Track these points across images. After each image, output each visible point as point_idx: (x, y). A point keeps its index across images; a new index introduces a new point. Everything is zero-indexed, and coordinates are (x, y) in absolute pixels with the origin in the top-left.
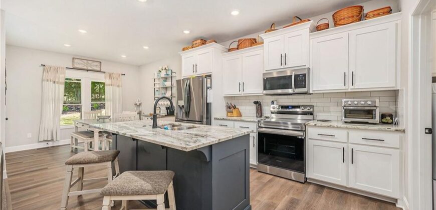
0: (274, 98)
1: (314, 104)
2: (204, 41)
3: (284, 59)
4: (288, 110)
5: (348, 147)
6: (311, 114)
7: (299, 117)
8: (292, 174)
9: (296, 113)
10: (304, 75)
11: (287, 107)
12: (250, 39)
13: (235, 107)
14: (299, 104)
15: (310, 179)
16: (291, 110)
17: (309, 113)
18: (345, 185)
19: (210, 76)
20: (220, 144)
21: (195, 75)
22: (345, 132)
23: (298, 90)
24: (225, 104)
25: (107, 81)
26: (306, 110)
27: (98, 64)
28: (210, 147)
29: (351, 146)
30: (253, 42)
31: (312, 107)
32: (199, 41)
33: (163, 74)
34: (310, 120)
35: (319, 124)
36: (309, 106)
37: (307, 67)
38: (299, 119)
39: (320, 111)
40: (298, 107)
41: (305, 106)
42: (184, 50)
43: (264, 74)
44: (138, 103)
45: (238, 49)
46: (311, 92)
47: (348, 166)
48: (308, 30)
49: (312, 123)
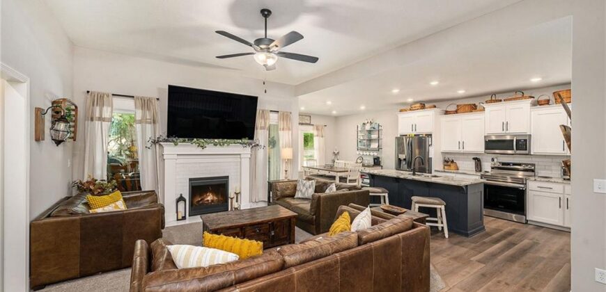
0: (493, 156)
1: (536, 163)
2: (423, 106)
3: (505, 125)
4: (509, 167)
5: (564, 197)
6: (533, 171)
7: (521, 173)
8: (514, 216)
9: (518, 170)
10: (525, 140)
11: (508, 164)
12: (470, 105)
13: (452, 162)
14: (521, 162)
15: (530, 221)
16: (512, 167)
17: (531, 170)
18: (561, 224)
19: (431, 135)
20: (471, 185)
21: (414, 133)
22: (561, 186)
23: (518, 152)
24: (442, 159)
25: (315, 133)
26: (527, 168)
27: (308, 118)
28: (467, 186)
29: (566, 196)
30: (473, 108)
31: (534, 165)
32: (418, 105)
33: (368, 127)
34: (531, 176)
35: (539, 179)
36: (530, 164)
37: (528, 134)
38: (520, 175)
39: (541, 169)
40: (520, 165)
41: (527, 165)
42: (401, 111)
43: (485, 137)
44: (336, 152)
45: (456, 112)
46: (532, 153)
47: (564, 211)
48: (529, 105)
49: (533, 178)
